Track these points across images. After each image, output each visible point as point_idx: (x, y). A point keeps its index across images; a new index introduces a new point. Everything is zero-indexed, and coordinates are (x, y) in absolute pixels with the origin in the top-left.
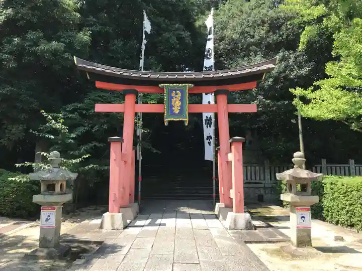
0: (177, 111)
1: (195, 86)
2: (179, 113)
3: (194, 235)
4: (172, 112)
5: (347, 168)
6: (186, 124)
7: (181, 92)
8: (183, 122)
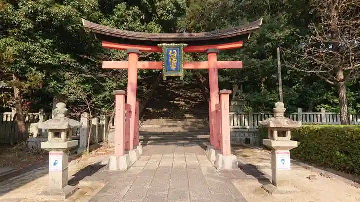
0: (174, 68)
1: (189, 45)
2: (175, 69)
3: (187, 173)
4: (170, 68)
5: (319, 116)
6: (182, 79)
7: (177, 50)
8: (179, 77)
